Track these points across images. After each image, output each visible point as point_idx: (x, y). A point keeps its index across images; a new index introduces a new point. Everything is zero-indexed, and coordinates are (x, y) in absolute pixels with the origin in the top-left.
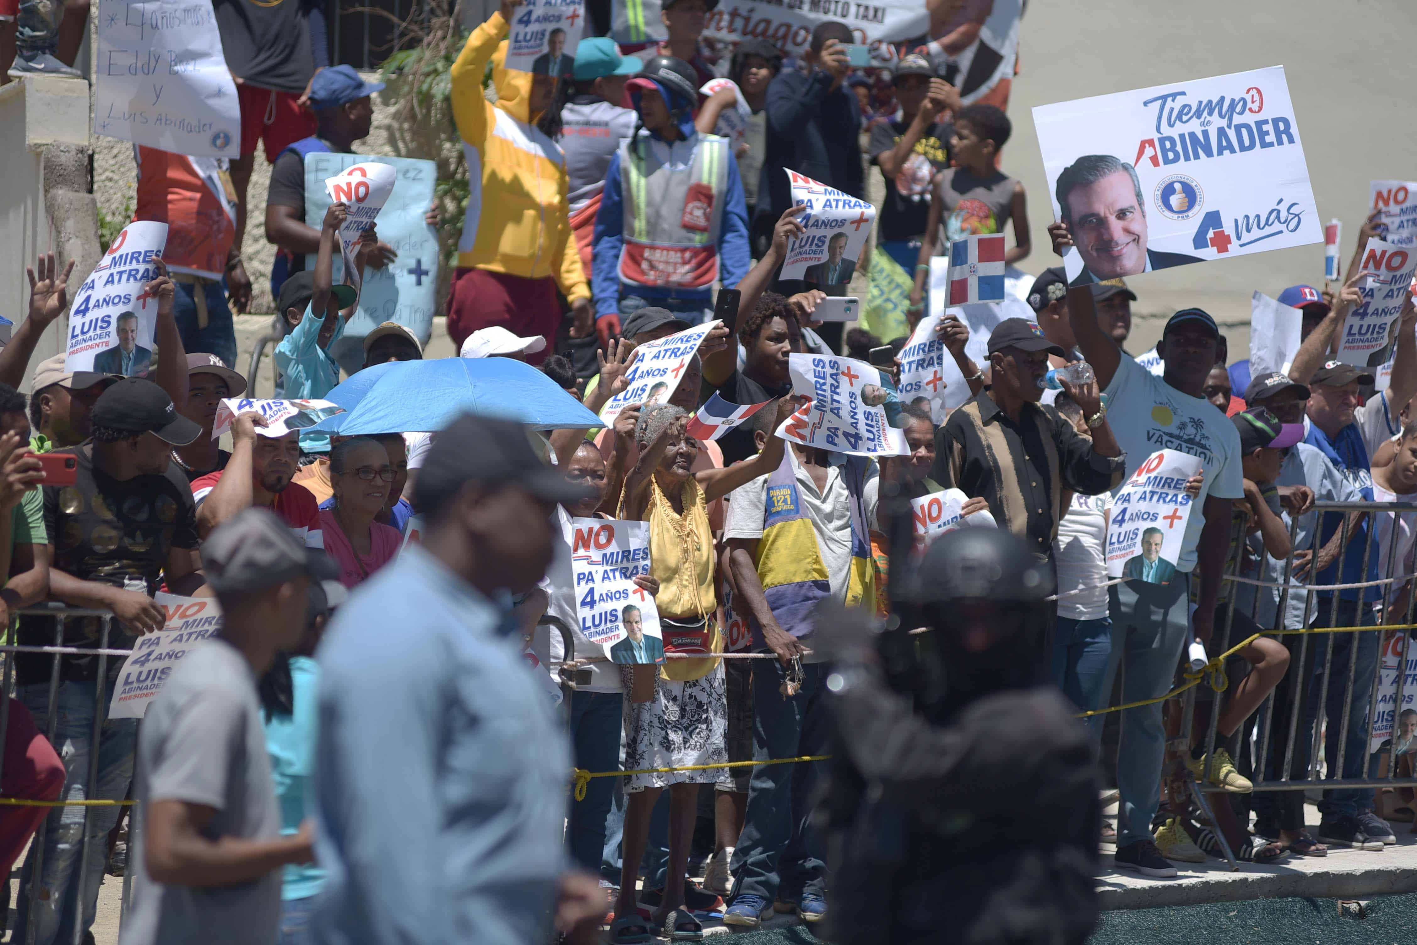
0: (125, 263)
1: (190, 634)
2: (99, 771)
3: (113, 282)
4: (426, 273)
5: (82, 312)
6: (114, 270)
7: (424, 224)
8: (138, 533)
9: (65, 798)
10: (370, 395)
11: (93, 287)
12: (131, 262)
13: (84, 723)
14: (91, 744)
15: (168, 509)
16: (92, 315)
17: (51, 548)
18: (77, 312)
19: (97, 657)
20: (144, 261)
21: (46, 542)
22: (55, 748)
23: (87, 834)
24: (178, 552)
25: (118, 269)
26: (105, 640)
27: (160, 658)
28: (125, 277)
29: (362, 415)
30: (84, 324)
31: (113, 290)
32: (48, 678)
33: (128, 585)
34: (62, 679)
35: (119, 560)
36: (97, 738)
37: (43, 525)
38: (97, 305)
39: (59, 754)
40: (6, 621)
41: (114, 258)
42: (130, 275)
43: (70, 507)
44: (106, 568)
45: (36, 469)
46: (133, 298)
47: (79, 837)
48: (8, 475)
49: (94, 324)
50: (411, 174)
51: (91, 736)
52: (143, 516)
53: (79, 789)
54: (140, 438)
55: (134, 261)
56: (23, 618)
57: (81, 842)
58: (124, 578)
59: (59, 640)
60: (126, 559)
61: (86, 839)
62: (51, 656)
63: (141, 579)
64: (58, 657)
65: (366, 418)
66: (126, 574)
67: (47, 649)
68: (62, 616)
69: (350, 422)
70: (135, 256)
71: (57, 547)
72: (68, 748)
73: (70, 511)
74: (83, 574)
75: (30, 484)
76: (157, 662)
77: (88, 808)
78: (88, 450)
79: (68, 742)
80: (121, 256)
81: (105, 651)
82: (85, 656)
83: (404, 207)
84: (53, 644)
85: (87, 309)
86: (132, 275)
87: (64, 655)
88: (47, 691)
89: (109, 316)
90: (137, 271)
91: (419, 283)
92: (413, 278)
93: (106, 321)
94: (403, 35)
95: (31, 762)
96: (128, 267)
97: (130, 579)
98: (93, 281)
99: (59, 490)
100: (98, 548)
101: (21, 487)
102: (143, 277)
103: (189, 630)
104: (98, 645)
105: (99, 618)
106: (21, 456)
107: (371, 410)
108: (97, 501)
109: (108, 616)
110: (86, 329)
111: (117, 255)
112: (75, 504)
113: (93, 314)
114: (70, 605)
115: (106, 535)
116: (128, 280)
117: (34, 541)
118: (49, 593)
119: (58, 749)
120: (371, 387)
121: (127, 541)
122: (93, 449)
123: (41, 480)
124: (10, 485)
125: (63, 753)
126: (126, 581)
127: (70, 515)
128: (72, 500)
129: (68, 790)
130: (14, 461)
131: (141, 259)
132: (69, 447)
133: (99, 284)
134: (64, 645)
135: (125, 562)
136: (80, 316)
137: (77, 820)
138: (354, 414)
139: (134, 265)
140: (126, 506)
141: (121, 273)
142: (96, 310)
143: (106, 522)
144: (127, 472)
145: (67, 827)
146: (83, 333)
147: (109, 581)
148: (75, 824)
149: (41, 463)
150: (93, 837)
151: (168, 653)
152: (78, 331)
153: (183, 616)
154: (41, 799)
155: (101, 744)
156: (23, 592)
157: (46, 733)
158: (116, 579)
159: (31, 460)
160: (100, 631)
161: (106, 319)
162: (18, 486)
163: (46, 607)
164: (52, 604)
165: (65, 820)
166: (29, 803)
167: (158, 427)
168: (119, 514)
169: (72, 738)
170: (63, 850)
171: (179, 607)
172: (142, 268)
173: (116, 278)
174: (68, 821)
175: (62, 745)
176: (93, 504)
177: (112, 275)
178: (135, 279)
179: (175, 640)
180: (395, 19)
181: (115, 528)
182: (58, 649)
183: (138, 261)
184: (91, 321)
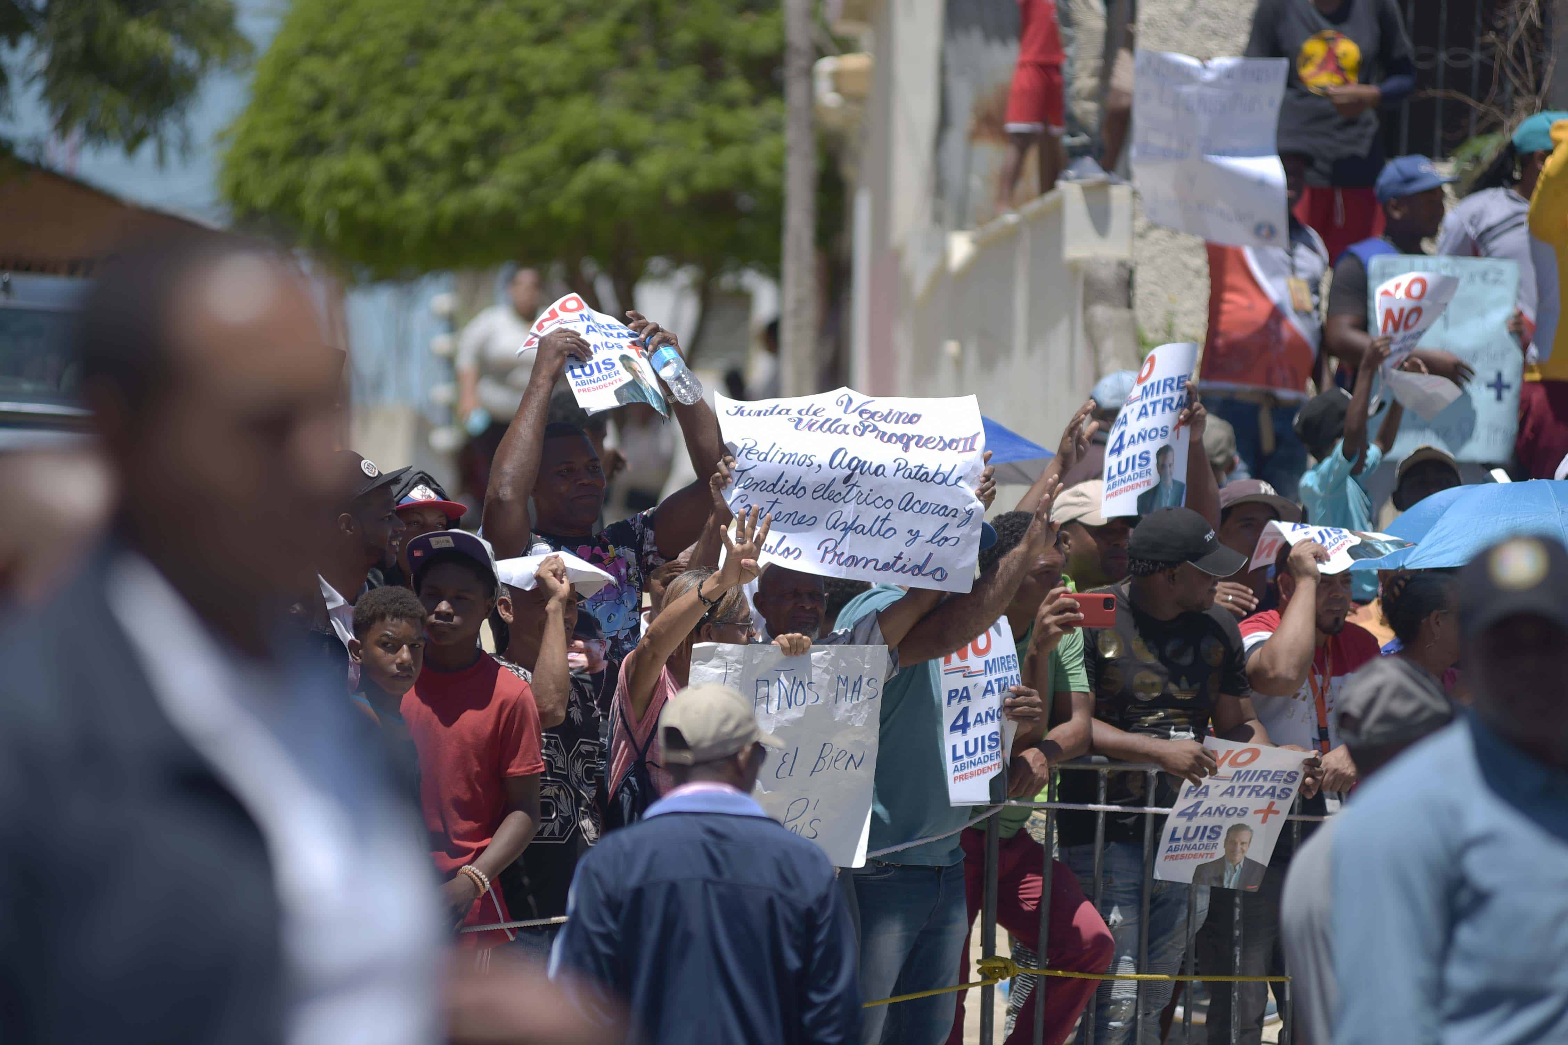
0: (1158, 392)
1: (1243, 788)
2: (1150, 942)
3: (1146, 414)
4: (1508, 387)
5: (1118, 450)
6: (1147, 401)
7: (1505, 332)
8: (1184, 678)
9: (1115, 970)
10: (1440, 524)
11: (1126, 422)
12: (1164, 390)
13: (1132, 888)
14: (1140, 912)
15: (1215, 653)
16: (1127, 453)
17: (1092, 696)
18: (1112, 451)
19: (1143, 816)
20: (1178, 387)
21: (1087, 690)
22: (1102, 915)
23: (1140, 1011)
24: (1226, 699)
25: (1150, 399)
26: (1151, 797)
27: (1208, 812)
28: (1159, 407)
29: (1431, 546)
30: (1120, 464)
31: (1148, 423)
32: (1092, 839)
33: (1174, 737)
34: (1107, 839)
35: (1163, 707)
36: (1147, 907)
37: (1083, 671)
38: (1132, 441)
39: (1107, 923)
40: (1046, 776)
41: (1145, 388)
42: (1164, 404)
43: (1109, 651)
44: (1150, 718)
45: (1073, 610)
46: (1170, 430)
47: (1131, 1014)
48: (1044, 617)
49: (1131, 462)
50: (1491, 276)
51: (1140, 905)
52: (1187, 660)
53: (1130, 962)
54: (1177, 570)
55: (1168, 389)
56: (1064, 773)
57: (1134, 1019)
58: (1169, 729)
59: (1102, 797)
60: (1171, 708)
61: (1139, 1017)
62: (1095, 813)
63: (1187, 730)
64: (1102, 815)
65: (1434, 550)
66: (1172, 724)
67: (1091, 807)
68: (1104, 771)
69: (1417, 554)
70: (1168, 384)
71: (1098, 695)
72: (1115, 916)
73: (1109, 655)
74: (1125, 725)
75: (1067, 626)
76: (1205, 817)
77: (1139, 982)
78: (1125, 589)
79: (1116, 909)
80: (1152, 385)
81: (1151, 810)
82: (1130, 815)
83: (1482, 314)
84: (1096, 802)
85: (1121, 447)
86: (1167, 404)
87: (1108, 814)
88: (1092, 854)
89: (1147, 452)
90: (1172, 399)
91: (1499, 398)
92: (1492, 393)
93: (1144, 457)
94: (1481, 118)
95: (1077, 930)
96: (1161, 396)
97: (1176, 730)
98: (1125, 416)
99: (1097, 632)
100: (1141, 696)
101: (1059, 629)
102: (1178, 405)
103: (1241, 783)
104: (1143, 803)
105: (1144, 773)
106: (1057, 596)
107: (1441, 540)
108: (1137, 644)
109: (1153, 772)
110: (1123, 468)
111: (1148, 383)
112: (1114, 647)
113: (1129, 452)
114: (1112, 760)
115: (1148, 681)
116: (1163, 410)
117: (1073, 689)
118: (1092, 747)
119: (1105, 915)
120: (1442, 515)
121: (1172, 687)
122: (1131, 586)
123: (1079, 622)
124: (1046, 628)
125: (1111, 922)
126: (1172, 733)
127: (1110, 659)
128: (1111, 643)
129: (1117, 961)
130: (1050, 602)
131: (1175, 385)
132: (1106, 587)
133: (1132, 418)
134: (1108, 803)
135: (1170, 711)
136: (1115, 456)
137: (1128, 995)
138: (1423, 544)
139: (1168, 393)
140: (1169, 649)
141: (1154, 404)
142: (1131, 446)
143: (1149, 667)
144: (1168, 611)
145: (1118, 1003)
146: (1119, 472)
147: (1155, 732)
148: (1127, 999)
149: (1078, 604)
150: (1146, 1015)
151: (1218, 809)
152: (1114, 472)
153: (1233, 763)
154: (1090, 972)
155: (1151, 912)
156: (1063, 744)
157: (1092, 900)
158: (1160, 730)
159: (1068, 600)
160: (1145, 786)
161: (1145, 455)
162: (1055, 629)
163: (1089, 762)
164: (1095, 758)
165: (1116, 995)
166: (1077, 975)
167: (1196, 557)
168: (1162, 658)
169: (1120, 905)
170: (1115, 1028)
171: (1229, 752)
172: (1176, 395)
173: (1150, 409)
174: (1119, 997)
175: (1110, 913)
176: (1133, 647)
177: (1144, 406)
178: (1171, 408)
179: (1226, 792)
180: (1472, 102)
181: (1158, 673)
182: (1101, 807)
183: (1172, 389)
184: (1128, 460)
